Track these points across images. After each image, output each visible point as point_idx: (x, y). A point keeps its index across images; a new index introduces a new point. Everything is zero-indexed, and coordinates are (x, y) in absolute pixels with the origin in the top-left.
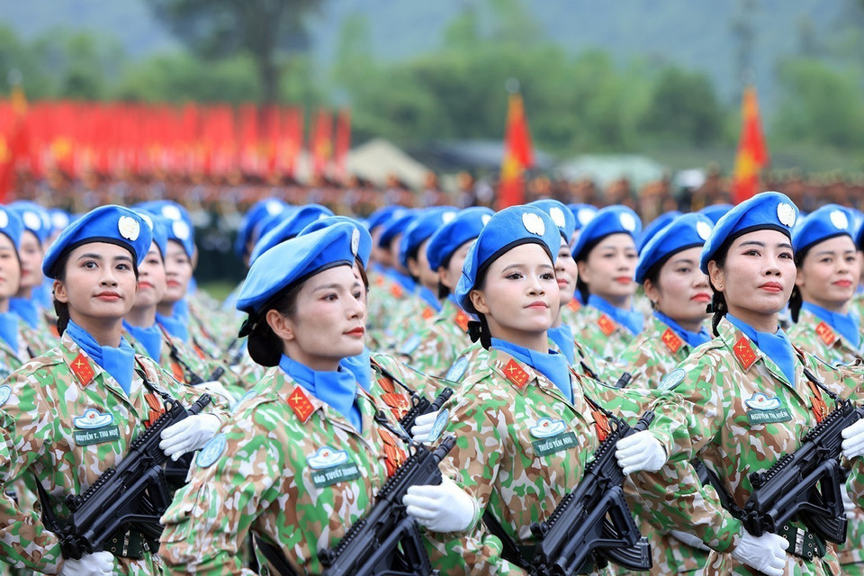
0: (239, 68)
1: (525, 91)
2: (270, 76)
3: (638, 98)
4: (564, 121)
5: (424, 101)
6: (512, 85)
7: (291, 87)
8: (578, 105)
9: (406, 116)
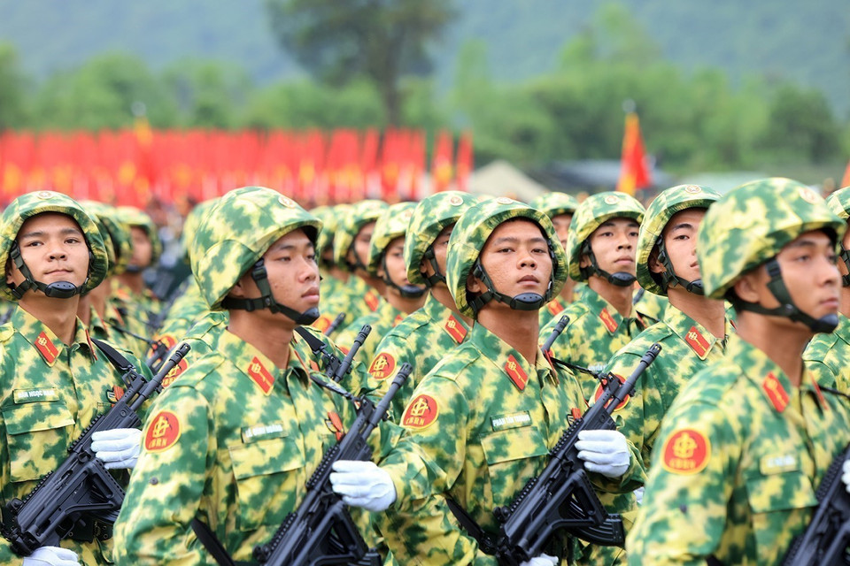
0: (361, 95)
1: (640, 111)
2: (393, 101)
3: (754, 116)
4: (682, 140)
5: (541, 121)
6: (628, 105)
7: (412, 109)
8: (696, 125)
9: (526, 138)
